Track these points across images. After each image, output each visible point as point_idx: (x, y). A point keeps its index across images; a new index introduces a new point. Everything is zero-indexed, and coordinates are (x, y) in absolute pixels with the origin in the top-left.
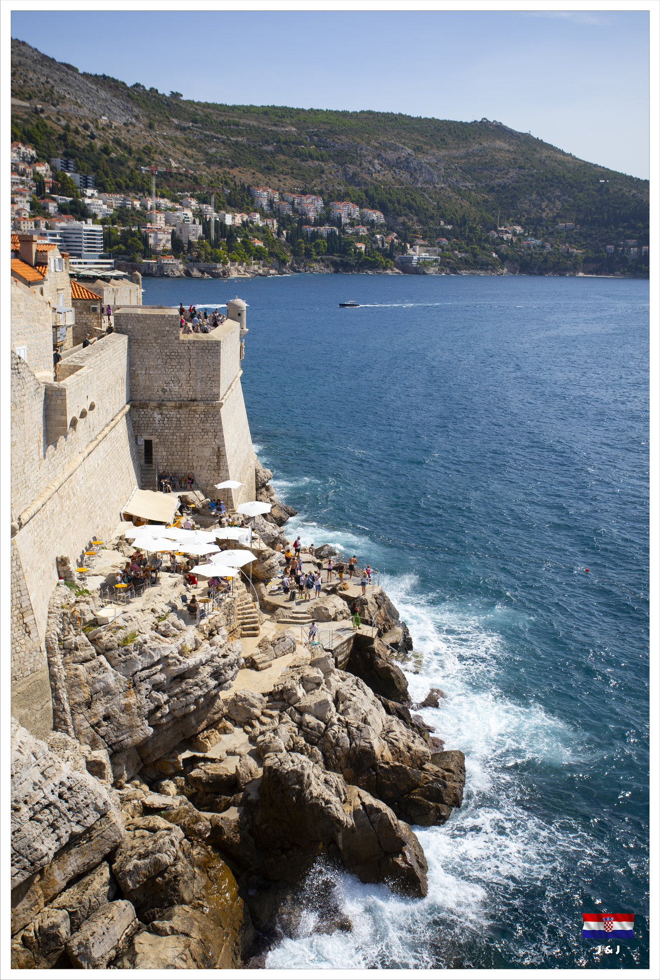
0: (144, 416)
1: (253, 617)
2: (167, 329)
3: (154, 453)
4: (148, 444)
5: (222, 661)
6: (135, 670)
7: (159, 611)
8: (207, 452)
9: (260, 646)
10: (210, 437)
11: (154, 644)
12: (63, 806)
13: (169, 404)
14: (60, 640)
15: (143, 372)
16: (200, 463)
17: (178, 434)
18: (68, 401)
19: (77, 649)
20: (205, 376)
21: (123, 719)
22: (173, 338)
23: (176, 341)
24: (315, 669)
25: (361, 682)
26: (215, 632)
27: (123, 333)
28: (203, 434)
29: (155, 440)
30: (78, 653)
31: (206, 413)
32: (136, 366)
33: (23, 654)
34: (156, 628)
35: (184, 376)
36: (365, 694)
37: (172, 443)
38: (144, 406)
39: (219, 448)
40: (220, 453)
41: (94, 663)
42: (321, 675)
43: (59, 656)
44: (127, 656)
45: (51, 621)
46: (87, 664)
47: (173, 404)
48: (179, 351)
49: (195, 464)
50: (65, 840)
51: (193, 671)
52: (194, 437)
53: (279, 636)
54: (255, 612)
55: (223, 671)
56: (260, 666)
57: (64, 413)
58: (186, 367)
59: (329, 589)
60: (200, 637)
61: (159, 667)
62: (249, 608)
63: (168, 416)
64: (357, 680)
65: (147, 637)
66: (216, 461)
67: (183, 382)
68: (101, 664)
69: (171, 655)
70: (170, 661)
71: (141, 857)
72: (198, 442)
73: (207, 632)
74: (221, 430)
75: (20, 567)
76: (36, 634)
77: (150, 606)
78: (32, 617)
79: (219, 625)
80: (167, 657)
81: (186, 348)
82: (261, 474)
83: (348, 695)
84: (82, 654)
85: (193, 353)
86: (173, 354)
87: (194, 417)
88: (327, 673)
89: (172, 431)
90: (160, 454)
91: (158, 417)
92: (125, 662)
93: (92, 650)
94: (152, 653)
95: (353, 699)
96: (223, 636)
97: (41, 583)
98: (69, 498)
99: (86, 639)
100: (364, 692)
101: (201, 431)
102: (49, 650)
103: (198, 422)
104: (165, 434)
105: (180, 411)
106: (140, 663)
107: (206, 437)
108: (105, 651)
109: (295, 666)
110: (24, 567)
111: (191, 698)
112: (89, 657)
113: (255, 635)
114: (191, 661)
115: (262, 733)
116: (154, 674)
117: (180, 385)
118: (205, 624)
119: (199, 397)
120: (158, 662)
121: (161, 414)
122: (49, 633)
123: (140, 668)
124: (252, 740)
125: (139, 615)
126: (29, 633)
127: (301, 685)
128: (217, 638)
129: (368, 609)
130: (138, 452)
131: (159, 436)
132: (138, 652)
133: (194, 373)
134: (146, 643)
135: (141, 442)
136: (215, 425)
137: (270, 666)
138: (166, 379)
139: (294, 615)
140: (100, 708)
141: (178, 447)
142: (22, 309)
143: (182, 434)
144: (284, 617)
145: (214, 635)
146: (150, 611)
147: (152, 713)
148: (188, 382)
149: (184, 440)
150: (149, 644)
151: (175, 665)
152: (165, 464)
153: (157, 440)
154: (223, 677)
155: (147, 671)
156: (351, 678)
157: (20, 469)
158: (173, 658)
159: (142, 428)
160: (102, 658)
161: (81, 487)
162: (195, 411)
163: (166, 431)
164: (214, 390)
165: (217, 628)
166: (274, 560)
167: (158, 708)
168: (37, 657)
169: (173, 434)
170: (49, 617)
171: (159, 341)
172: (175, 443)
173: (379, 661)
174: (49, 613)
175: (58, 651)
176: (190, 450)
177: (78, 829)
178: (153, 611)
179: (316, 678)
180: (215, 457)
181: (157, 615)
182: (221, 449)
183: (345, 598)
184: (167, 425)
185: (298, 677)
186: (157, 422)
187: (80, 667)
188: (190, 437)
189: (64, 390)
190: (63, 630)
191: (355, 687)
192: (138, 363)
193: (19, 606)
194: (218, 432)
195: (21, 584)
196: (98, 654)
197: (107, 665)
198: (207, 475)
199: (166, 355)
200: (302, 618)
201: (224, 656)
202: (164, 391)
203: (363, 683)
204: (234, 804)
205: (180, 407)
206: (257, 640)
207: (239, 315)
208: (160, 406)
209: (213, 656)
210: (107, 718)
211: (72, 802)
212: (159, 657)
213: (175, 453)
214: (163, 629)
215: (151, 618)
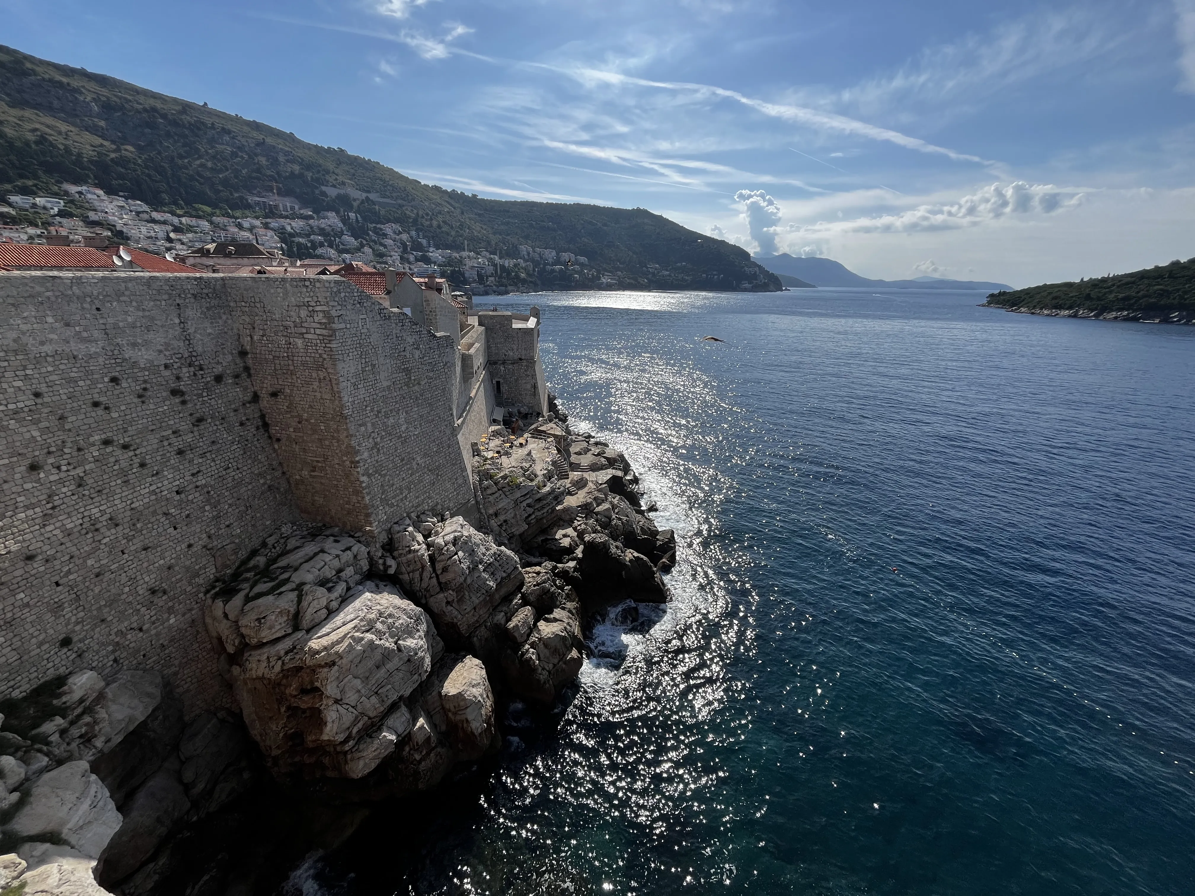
0: (495, 368)
1: (565, 469)
2: (506, 322)
3: (501, 388)
4: (498, 383)
5: (557, 491)
6: (517, 497)
7: (524, 467)
8: (529, 386)
9: (571, 483)
10: (530, 378)
11: (525, 484)
12: (497, 564)
13: (508, 362)
14: (479, 484)
15: (494, 345)
16: (525, 392)
17: (513, 377)
18: (474, 361)
19: (488, 488)
20: (526, 347)
21: (513, 521)
22: (509, 327)
23: (511, 329)
27: (483, 325)
28: (526, 377)
29: (502, 381)
31: (527, 366)
32: (490, 342)
33: (463, 491)
34: (524, 476)
35: (515, 347)
36: (626, 504)
37: (510, 382)
38: (495, 363)
39: (535, 384)
40: (535, 387)
41: (497, 495)
42: (603, 496)
43: (480, 492)
44: (512, 491)
45: (474, 474)
46: (493, 495)
47: (510, 362)
48: (513, 334)
49: (522, 393)
50: (499, 580)
51: (545, 496)
52: (522, 379)
53: (579, 478)
54: (566, 467)
55: (558, 496)
56: (574, 493)
58: (516, 342)
59: (596, 454)
60: (546, 480)
61: (529, 495)
62: (563, 465)
63: (508, 368)
64: (620, 498)
65: (521, 480)
67: (515, 350)
68: (500, 495)
69: (534, 489)
70: (534, 492)
71: (535, 586)
72: (524, 381)
73: (548, 477)
76: (469, 481)
77: (519, 465)
78: (466, 473)
79: (553, 473)
80: (531, 490)
81: (516, 332)
83: (618, 505)
84: (490, 490)
85: (520, 335)
86: (509, 336)
87: (522, 368)
88: (606, 495)
89: (510, 376)
90: (504, 388)
91: (503, 369)
92: (512, 493)
93: (495, 488)
94: (525, 488)
96: (555, 479)
99: (491, 483)
101: (526, 375)
102: (475, 488)
103: (524, 371)
104: (506, 378)
106: (520, 494)
107: (528, 378)
108: (502, 488)
109: (590, 493)
110: (461, 448)
111: (545, 510)
112: (494, 492)
113: (568, 478)
114: (543, 492)
115: (580, 525)
116: (526, 499)
117: (513, 351)
118: (547, 473)
119: (523, 357)
120: (528, 493)
121: (504, 367)
122: (473, 480)
123: (520, 496)
124: (575, 529)
125: (515, 470)
127: (594, 501)
130: (493, 387)
131: (504, 379)
132: (518, 488)
133: (521, 345)
134: (521, 483)
135: (494, 382)
136: (533, 372)
137: (578, 493)
138: (506, 349)
139: (581, 467)
140: (502, 518)
141: (514, 384)
143: (516, 377)
145: (551, 479)
147: (527, 518)
148: (517, 350)
149: (517, 380)
151: (536, 494)
152: (507, 393)
154: (558, 499)
155: (523, 498)
156: (617, 496)
159: (494, 375)
160: (500, 492)
161: (475, 406)
162: (522, 365)
163: (507, 376)
164: (531, 354)
166: (569, 440)
167: (530, 515)
168: (470, 493)
169: (510, 378)
170: (472, 473)
171: (502, 329)
172: (512, 382)
174: (472, 470)
175: (479, 489)
176: (520, 385)
177: (504, 575)
179: (601, 498)
180: (533, 389)
183: (604, 457)
184: (507, 373)
185: (593, 498)
186: (502, 371)
187: (490, 497)
188: (520, 379)
189: (472, 356)
190: (479, 479)
191: (620, 500)
193: (460, 467)
194: (534, 376)
195: (460, 456)
196: (498, 490)
197: (503, 496)
199: (506, 336)
200: (585, 469)
201: (558, 489)
202: (505, 355)
203: (623, 499)
204: (573, 559)
205: (514, 364)
206: (568, 481)
208: (504, 363)
209: (553, 489)
210: (505, 521)
211: (501, 562)
212: (528, 490)
213: (512, 388)
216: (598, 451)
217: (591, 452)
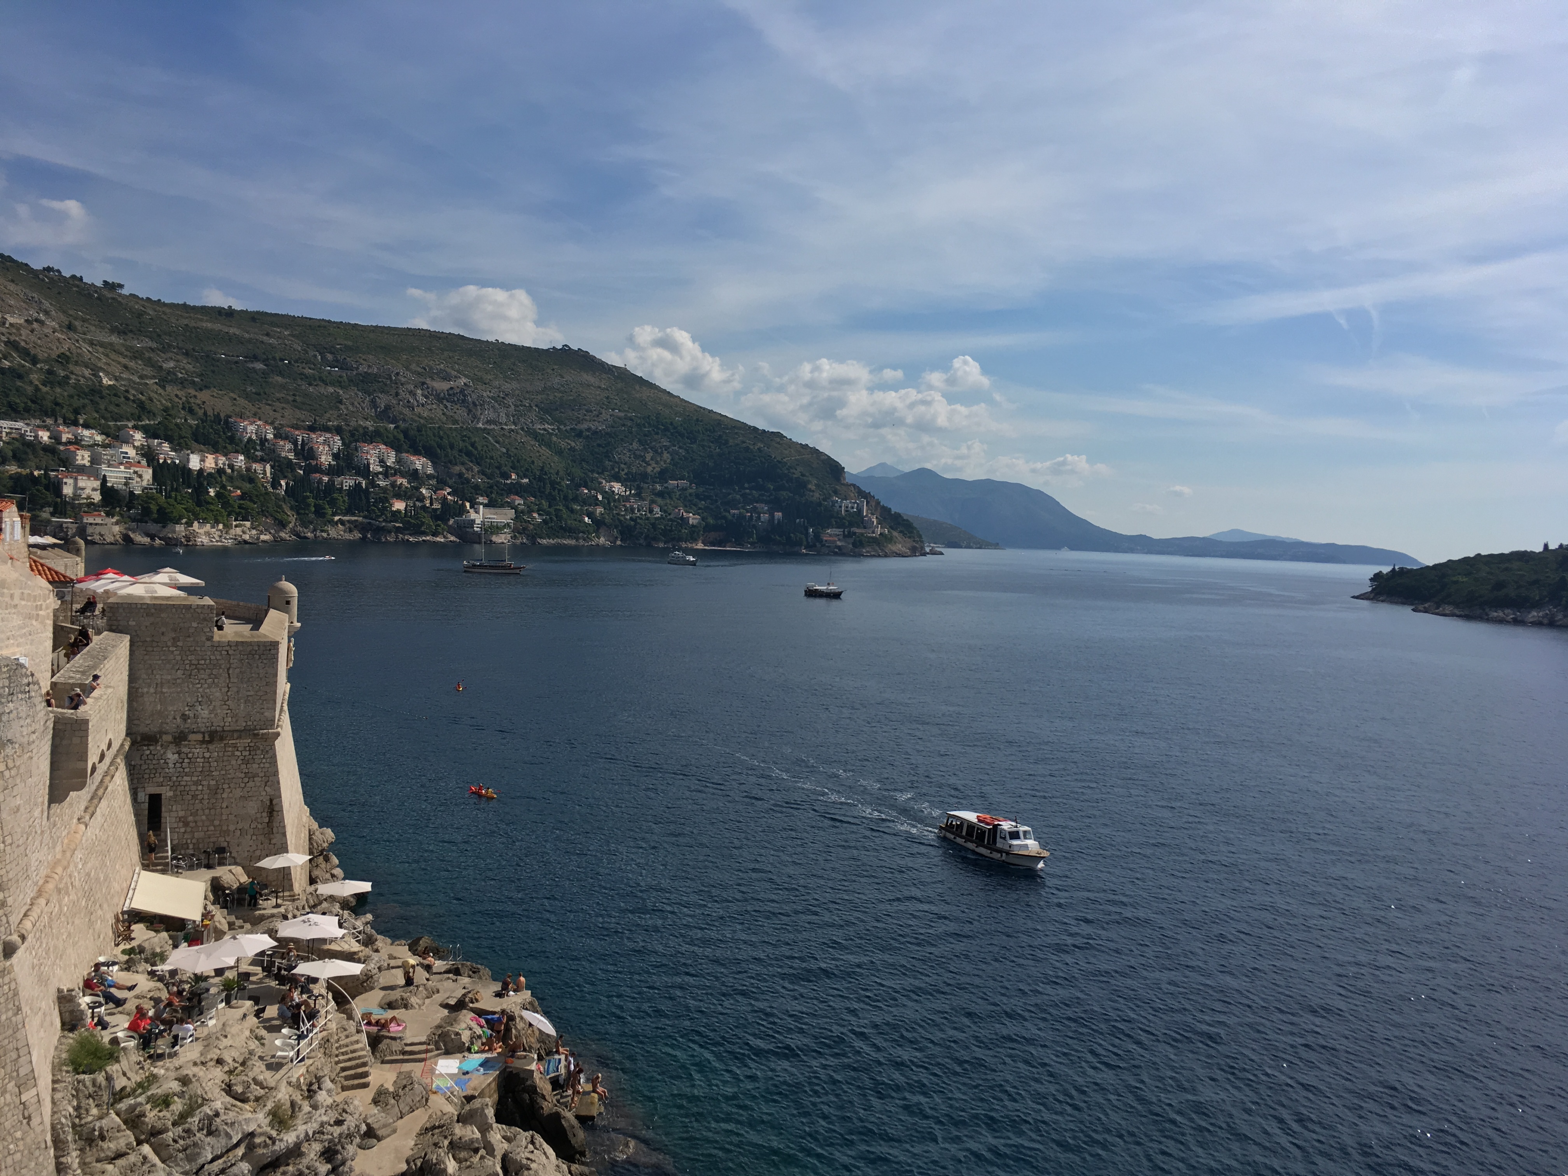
0: (151, 757)
1: (359, 1057)
2: (195, 625)
3: (164, 814)
4: (155, 801)
5: (337, 1131)
6: (201, 1161)
7: (230, 1061)
8: (252, 808)
9: (375, 1102)
10: (258, 784)
11: (231, 1116)
13: (192, 737)
14: (74, 1126)
15: (152, 690)
16: (240, 826)
17: (204, 783)
18: (90, 738)
19: (102, 1138)
20: (252, 693)
22: (204, 639)
23: (208, 643)
24: (469, 1128)
25: (539, 1139)
26: (315, 1087)
27: (121, 632)
28: (246, 780)
29: (166, 793)
30: (105, 1145)
31: (251, 749)
32: (141, 681)
33: (18, 1156)
34: (228, 1089)
35: (218, 694)
36: (547, 1158)
37: (194, 797)
38: (151, 741)
39: (271, 801)
40: (271, 809)
41: (132, 1158)
42: (478, 1135)
43: (75, 1154)
44: (188, 1141)
45: (58, 1096)
46: (120, 1162)
47: (199, 737)
48: (213, 657)
49: (232, 828)
51: (295, 1152)
52: (232, 785)
53: (404, 1082)
54: (362, 1049)
55: (339, 1147)
56: (380, 1133)
57: (84, 757)
58: (222, 681)
59: (453, 1003)
60: (298, 1097)
61: (240, 1151)
62: (352, 1043)
63: (190, 755)
64: (532, 1137)
65: (218, 1105)
66: (267, 820)
67: (218, 703)
68: (145, 1158)
69: (259, 1130)
70: (258, 1140)
72: (238, 793)
73: (305, 1088)
74: (276, 773)
75: (19, 1009)
76: (39, 1120)
77: (214, 1054)
78: (33, 1092)
79: (321, 1074)
80: (252, 1135)
81: (224, 653)
82: (318, 836)
83: (524, 1161)
84: (111, 1145)
85: (235, 662)
86: (201, 662)
87: (233, 755)
88: (485, 1129)
89: (195, 779)
90: (173, 814)
91: (172, 757)
92: (185, 1150)
93: (129, 1136)
94: (229, 1130)
95: (533, 1166)
96: (329, 1091)
97: (42, 1034)
98: (67, 893)
99: (117, 1119)
100: (545, 1153)
101: (243, 775)
102: (58, 1143)
103: (240, 762)
104: (183, 783)
105: (211, 747)
106: (208, 1148)
107: (251, 784)
108: (153, 1135)
109: (434, 1127)
110: (25, 1009)
112: (124, 1149)
113: (365, 1086)
114: (290, 1138)
116: (232, 1165)
117: (211, 708)
118: (302, 1075)
119: (242, 725)
120: (237, 1145)
121: (179, 753)
122: (56, 1116)
123: (210, 1157)
125: (199, 1071)
126: (29, 1118)
127: (450, 1155)
128: (322, 1097)
129: (516, 1028)
130: (139, 814)
131: (173, 788)
132: (205, 1132)
133: (235, 689)
134: (217, 1115)
135: (143, 797)
136: (267, 765)
137: (395, 1131)
138: (189, 700)
139: (408, 1048)
141: (205, 802)
142: (16, 601)
143: (213, 783)
144: (392, 1053)
145: (315, 1092)
146: (212, 1063)
148: (225, 702)
149: (215, 791)
150: (223, 1117)
151: (266, 1146)
152: (182, 830)
153: (171, 794)
154: (339, 1156)
155: (221, 1161)
156: (524, 1136)
157: (22, 848)
158: (261, 1134)
159: (146, 776)
160: (146, 1149)
161: (79, 873)
162: (235, 746)
163: (188, 778)
164: (266, 714)
165: (319, 1079)
166: (373, 966)
168: (41, 1159)
169: (196, 783)
170: (54, 1090)
171: (180, 644)
172: (200, 797)
173: (545, 1104)
174: (54, 1082)
175: (72, 1146)
176: (224, 805)
178: (220, 1062)
179: (472, 1141)
180: (265, 814)
181: (226, 1069)
182: (274, 802)
183: (479, 1013)
184: (187, 770)
185: (446, 1143)
186: (171, 765)
187: (110, 1167)
188: (226, 786)
189: (86, 722)
190: (77, 1108)
191: (531, 1147)
192: (144, 676)
193: (15, 1074)
194: (271, 777)
195: (19, 1037)
196: (139, 1143)
197: (156, 1160)
198: (251, 843)
199: (191, 665)
200: (419, 1052)
201: (339, 1123)
202: (185, 717)
203: (542, 1140)
205: (210, 742)
206: (368, 1095)
207: (288, 603)
208: (178, 740)
209: (322, 1125)
212: (240, 1136)
213: (200, 812)
214: (239, 1089)
215: (218, 1074)
216: (459, 993)
217: (438, 998)
